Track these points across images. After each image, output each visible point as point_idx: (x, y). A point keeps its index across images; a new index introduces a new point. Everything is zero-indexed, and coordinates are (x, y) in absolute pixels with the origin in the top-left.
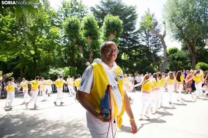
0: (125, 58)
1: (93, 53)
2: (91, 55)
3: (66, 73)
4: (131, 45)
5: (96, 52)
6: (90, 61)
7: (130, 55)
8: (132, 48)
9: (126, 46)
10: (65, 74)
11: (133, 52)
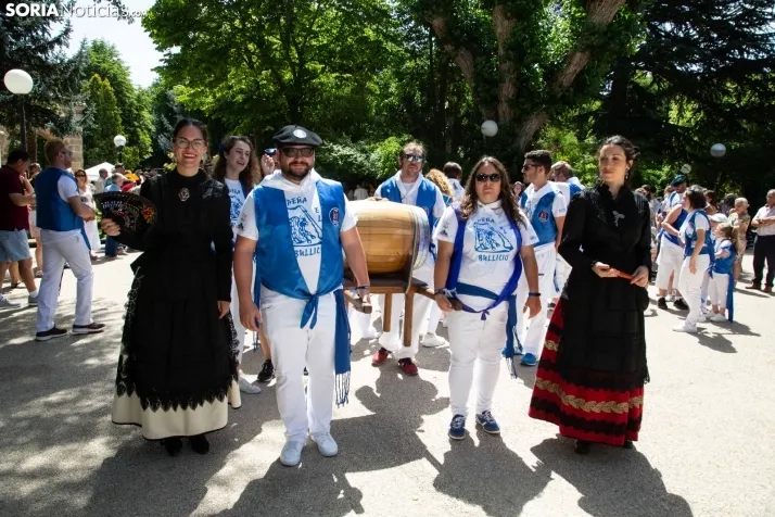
0: (680, 115)
1: (514, 85)
2: (504, 92)
3: (384, 163)
4: (721, 54)
5: (527, 80)
6: (501, 119)
7: (710, 106)
8: (724, 74)
9: (695, 62)
10: (380, 164)
11: (727, 93)
